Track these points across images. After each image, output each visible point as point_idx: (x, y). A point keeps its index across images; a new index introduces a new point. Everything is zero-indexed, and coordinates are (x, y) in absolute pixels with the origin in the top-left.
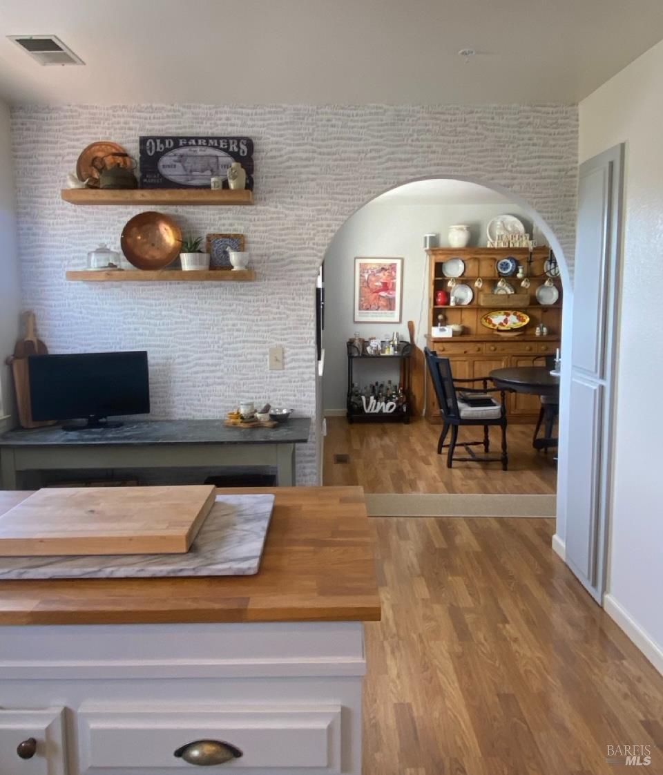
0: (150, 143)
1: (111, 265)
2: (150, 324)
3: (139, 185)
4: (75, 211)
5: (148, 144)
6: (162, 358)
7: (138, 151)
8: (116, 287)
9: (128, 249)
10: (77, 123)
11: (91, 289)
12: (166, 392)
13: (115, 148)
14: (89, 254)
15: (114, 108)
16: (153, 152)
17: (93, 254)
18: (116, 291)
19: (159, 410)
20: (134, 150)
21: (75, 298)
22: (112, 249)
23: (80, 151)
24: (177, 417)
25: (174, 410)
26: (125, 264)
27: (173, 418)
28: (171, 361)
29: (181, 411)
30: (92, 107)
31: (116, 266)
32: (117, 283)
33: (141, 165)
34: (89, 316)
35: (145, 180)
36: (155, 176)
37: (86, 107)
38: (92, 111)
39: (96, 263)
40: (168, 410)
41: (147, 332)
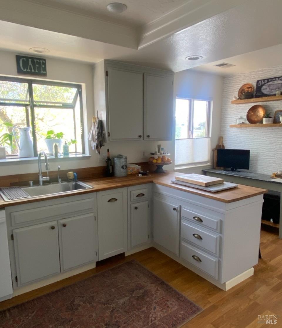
0: (260, 82)
1: (243, 123)
2: (253, 141)
3: (254, 96)
4: (236, 106)
5: (259, 83)
6: (256, 153)
7: (256, 85)
8: (245, 129)
9: (249, 118)
10: (240, 79)
11: (238, 130)
12: (256, 164)
13: (250, 85)
14: (237, 119)
15: (251, 72)
16: (260, 85)
17: (238, 120)
18: (245, 130)
19: (253, 169)
20: (255, 85)
21: (233, 133)
22: (244, 118)
23: (240, 88)
24: (259, 173)
25: (258, 170)
26: (247, 122)
27: (257, 173)
28: (259, 154)
29: (260, 171)
30: (244, 73)
31: (244, 123)
32: (246, 128)
33: (256, 90)
34: (237, 138)
35: (257, 95)
36: (260, 93)
37: (243, 74)
38: (244, 74)
39: (238, 122)
40: (256, 170)
41: (252, 144)
